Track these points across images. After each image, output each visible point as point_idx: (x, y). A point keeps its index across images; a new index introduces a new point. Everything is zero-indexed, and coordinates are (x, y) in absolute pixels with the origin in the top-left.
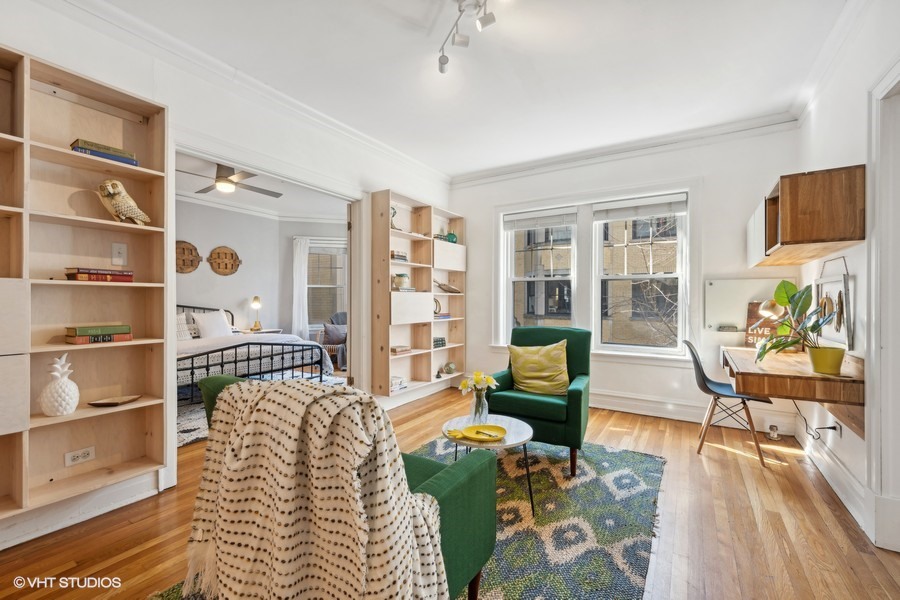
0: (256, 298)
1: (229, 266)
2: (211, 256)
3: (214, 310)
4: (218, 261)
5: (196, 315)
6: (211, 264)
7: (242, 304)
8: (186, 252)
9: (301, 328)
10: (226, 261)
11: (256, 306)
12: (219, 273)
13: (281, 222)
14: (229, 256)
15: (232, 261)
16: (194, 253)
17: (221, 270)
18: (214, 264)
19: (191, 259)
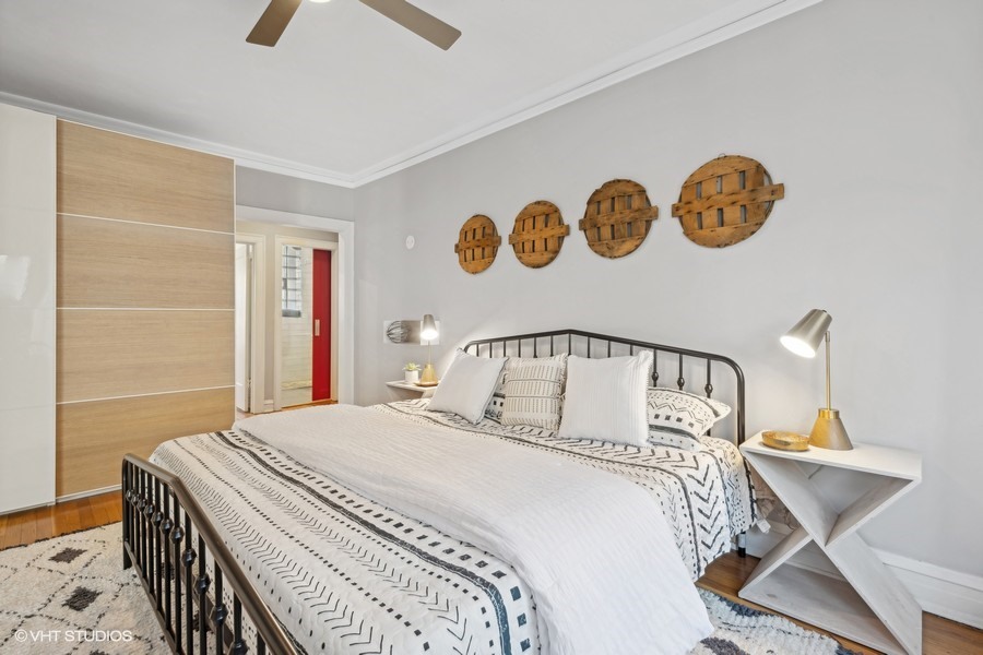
1: (731, 214)
2: (682, 198)
4: (698, 205)
6: (682, 219)
10: (722, 201)
12: (704, 243)
14: (732, 183)
15: (741, 196)
16: (637, 202)
17: (705, 232)
18: (687, 218)
19: (627, 220)
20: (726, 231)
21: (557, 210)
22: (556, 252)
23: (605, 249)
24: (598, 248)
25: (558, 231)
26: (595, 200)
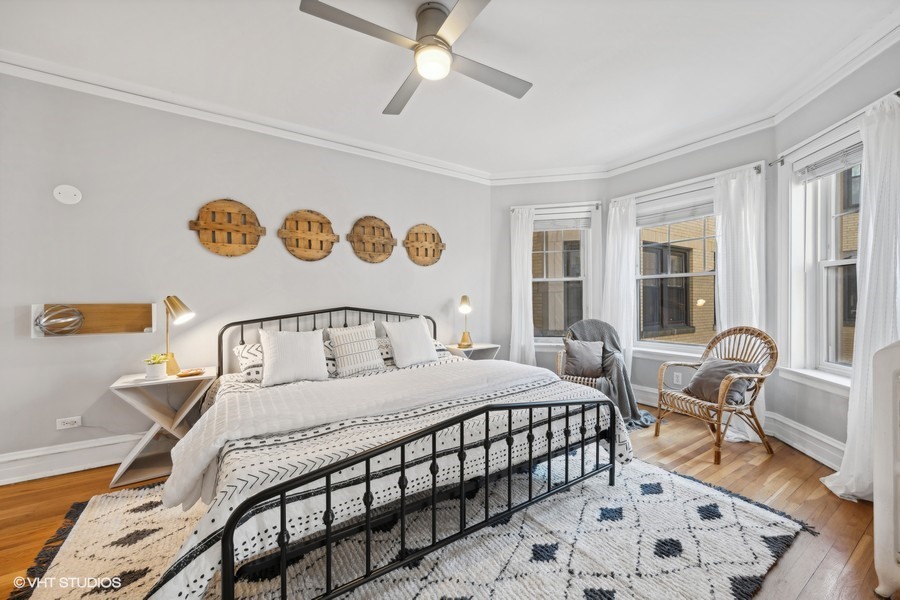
0: (465, 299)
1: (430, 252)
2: (408, 238)
3: (412, 316)
4: (417, 244)
5: (390, 326)
6: (408, 249)
7: (447, 307)
8: (377, 232)
9: (523, 344)
10: (427, 245)
11: (465, 309)
12: (418, 263)
13: (493, 188)
14: (430, 238)
15: (433, 245)
16: (386, 234)
17: (420, 258)
18: (411, 249)
19: (383, 242)
20: (428, 259)
21: (329, 223)
22: (330, 252)
23: (367, 257)
24: (361, 255)
25: (330, 238)
26: (358, 223)
